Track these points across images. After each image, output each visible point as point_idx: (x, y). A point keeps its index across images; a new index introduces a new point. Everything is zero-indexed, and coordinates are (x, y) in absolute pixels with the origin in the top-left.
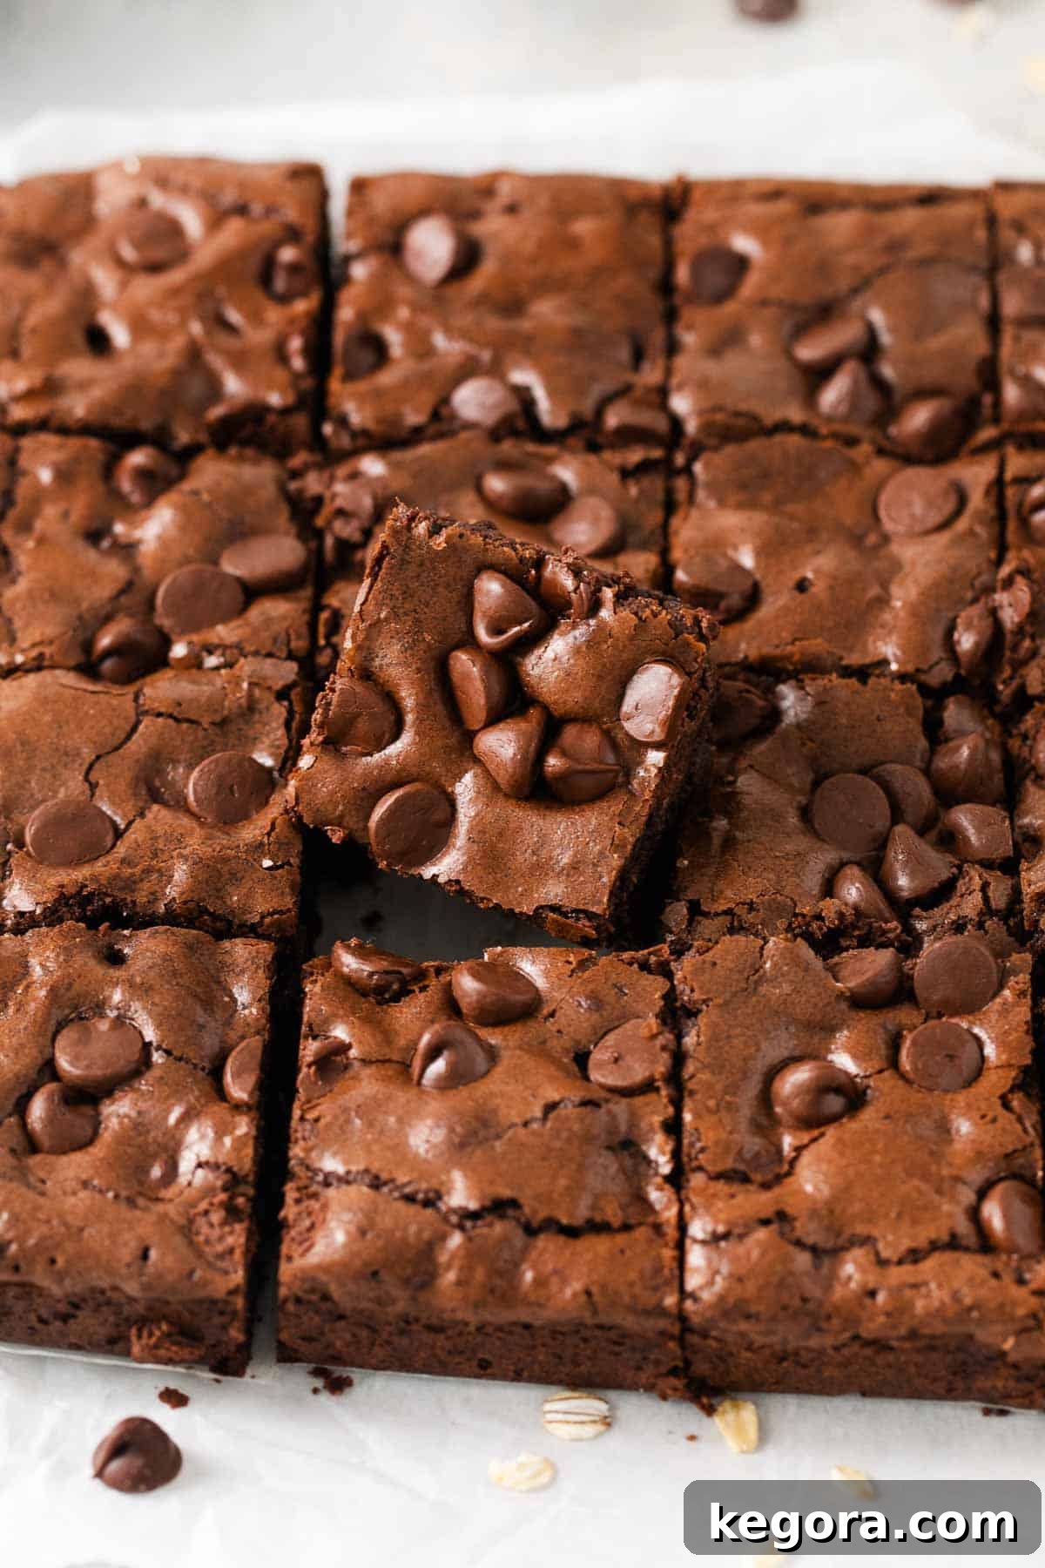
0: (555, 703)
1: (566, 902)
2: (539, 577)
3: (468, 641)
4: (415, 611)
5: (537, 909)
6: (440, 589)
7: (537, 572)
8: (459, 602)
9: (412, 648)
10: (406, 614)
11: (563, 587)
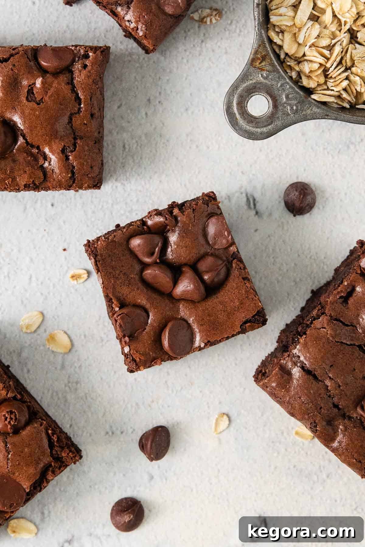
0: (189, 260)
1: (248, 317)
2: (148, 227)
3: (145, 266)
4: (121, 272)
5: (241, 327)
6: (122, 258)
7: (146, 226)
8: (131, 257)
9: (130, 284)
10: (119, 275)
11: (160, 222)
